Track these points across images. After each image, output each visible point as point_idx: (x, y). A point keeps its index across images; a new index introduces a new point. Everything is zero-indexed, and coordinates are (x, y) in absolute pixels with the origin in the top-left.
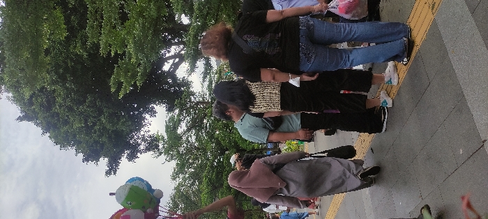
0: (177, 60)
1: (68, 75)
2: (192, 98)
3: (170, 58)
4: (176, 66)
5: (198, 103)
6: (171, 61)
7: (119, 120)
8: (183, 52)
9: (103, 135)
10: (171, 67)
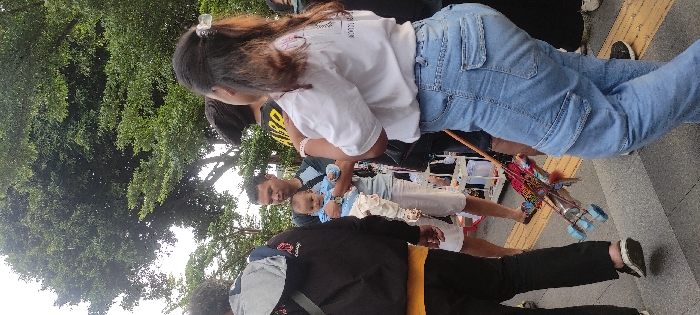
0: (222, 164)
1: (53, 173)
2: (236, 224)
3: (212, 160)
4: (218, 173)
5: (242, 231)
6: (211, 166)
7: (118, 247)
8: (232, 154)
9: (92, 268)
10: (210, 175)
